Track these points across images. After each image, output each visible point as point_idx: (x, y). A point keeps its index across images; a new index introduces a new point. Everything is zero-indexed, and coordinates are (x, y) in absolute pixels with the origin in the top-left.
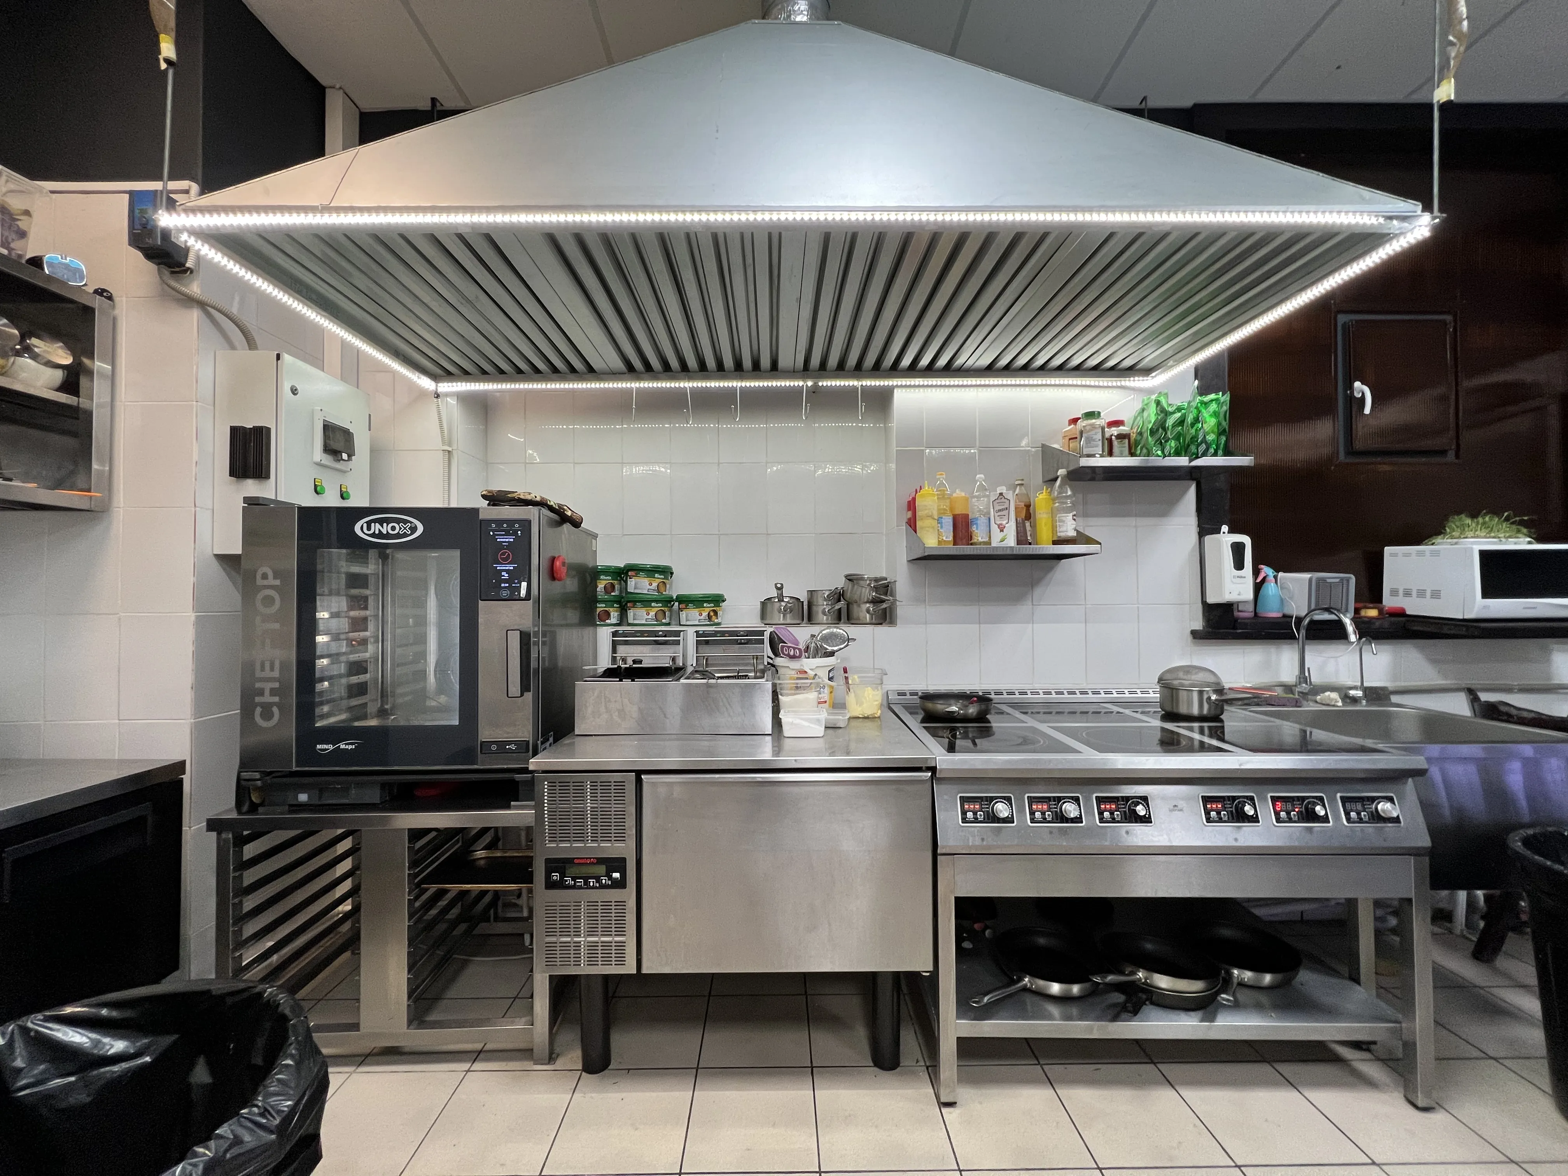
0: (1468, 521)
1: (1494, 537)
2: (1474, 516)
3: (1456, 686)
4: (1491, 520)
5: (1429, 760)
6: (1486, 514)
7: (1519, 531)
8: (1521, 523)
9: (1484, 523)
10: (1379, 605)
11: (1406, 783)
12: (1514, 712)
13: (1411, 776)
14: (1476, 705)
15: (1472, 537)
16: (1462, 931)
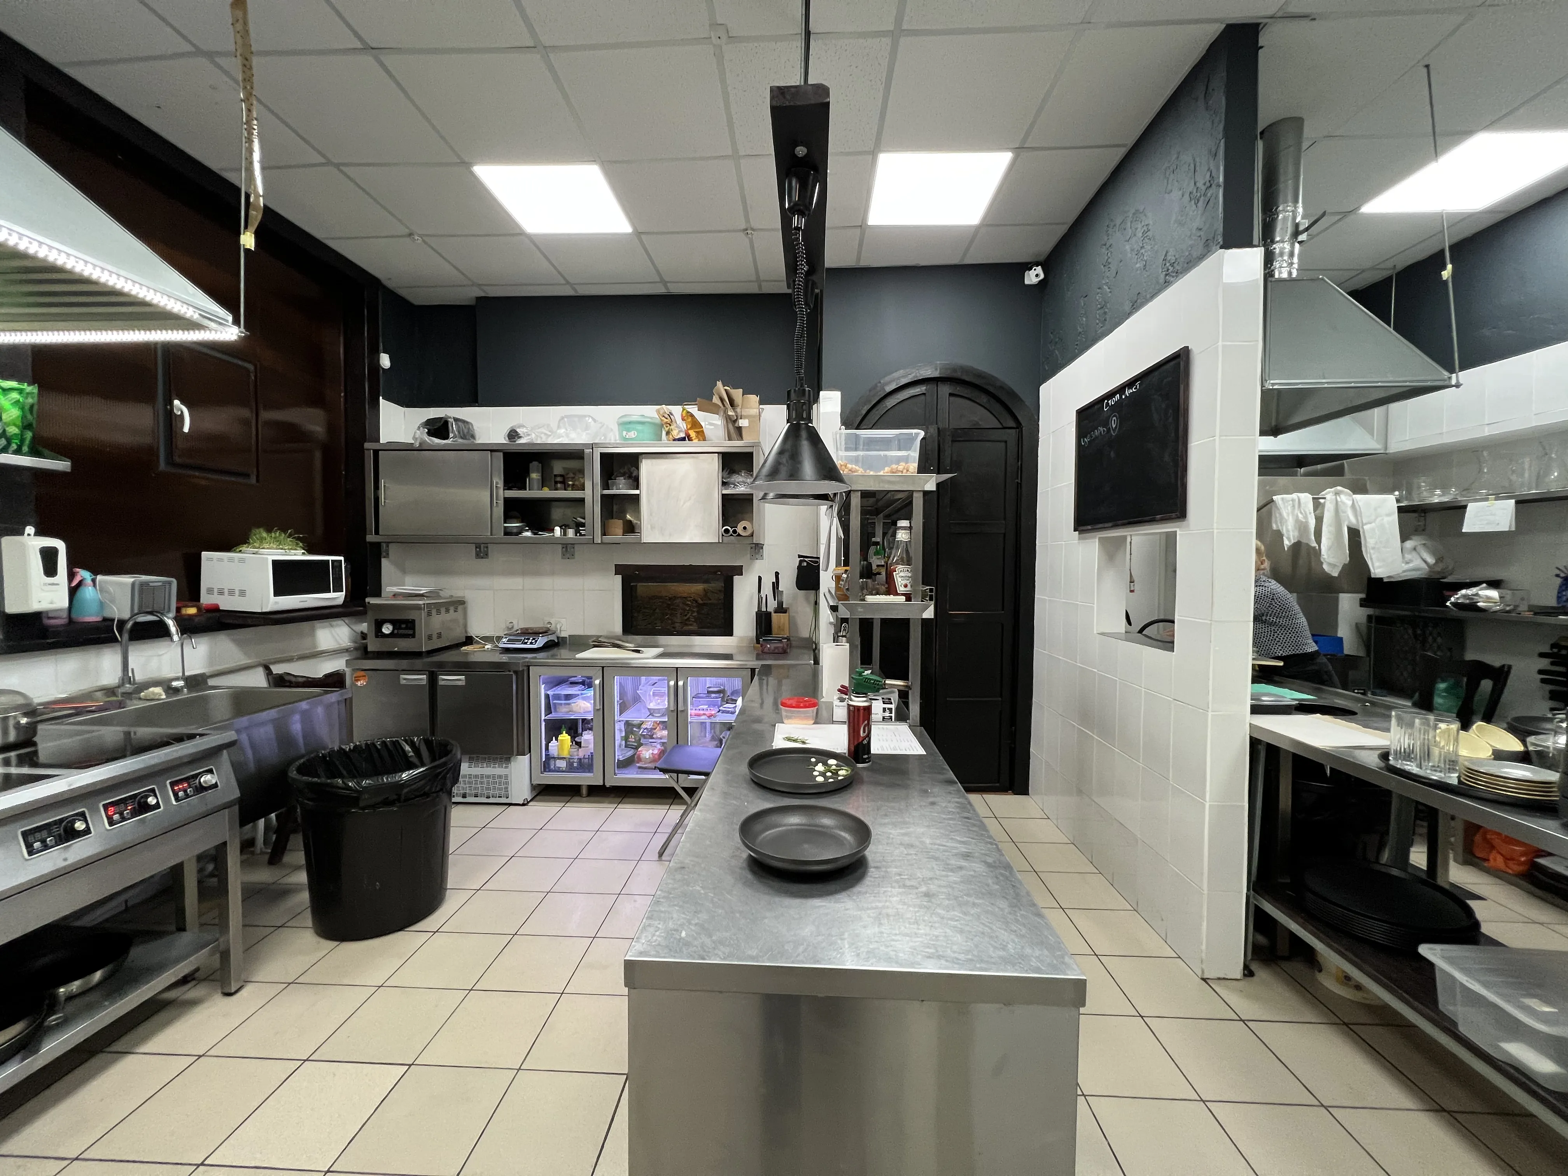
0: (264, 535)
1: (282, 549)
2: (269, 530)
3: (256, 664)
4: (280, 535)
5: (238, 731)
6: (276, 531)
7: (297, 544)
8: (298, 539)
9: (275, 538)
10: (197, 603)
11: (222, 755)
12: (293, 679)
13: (225, 748)
14: (270, 677)
15: (268, 548)
16: (261, 849)
